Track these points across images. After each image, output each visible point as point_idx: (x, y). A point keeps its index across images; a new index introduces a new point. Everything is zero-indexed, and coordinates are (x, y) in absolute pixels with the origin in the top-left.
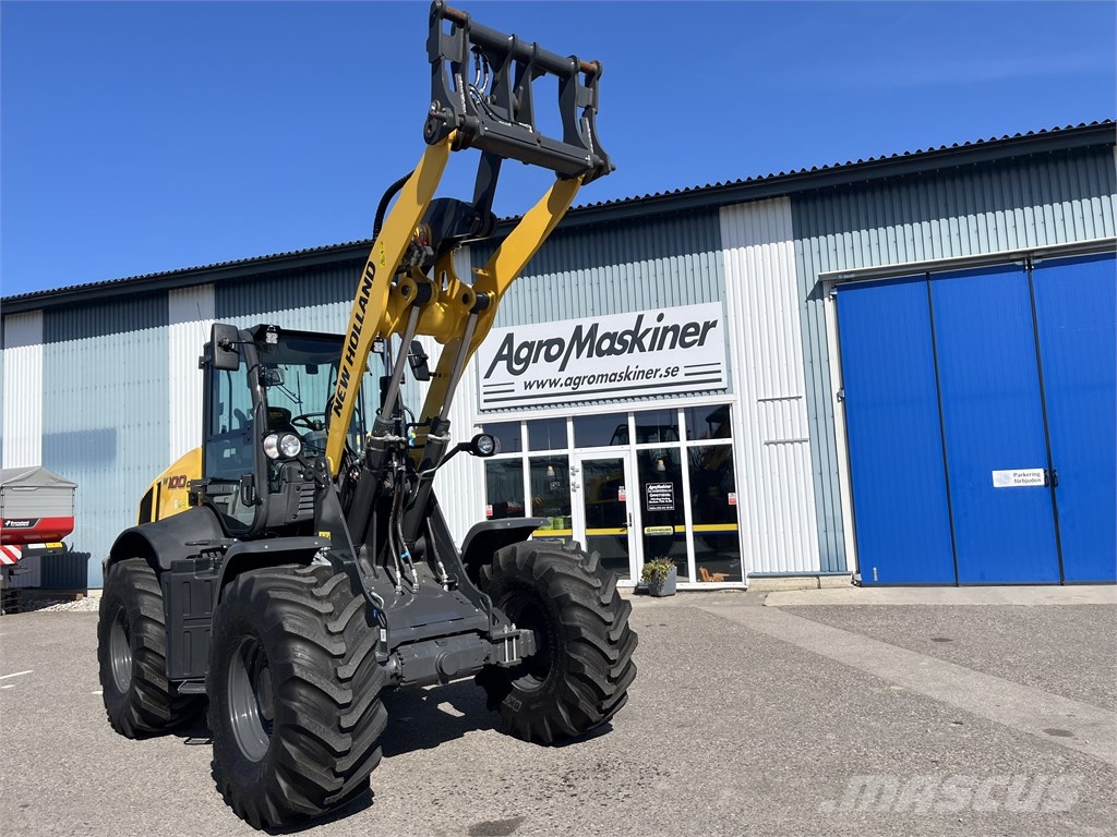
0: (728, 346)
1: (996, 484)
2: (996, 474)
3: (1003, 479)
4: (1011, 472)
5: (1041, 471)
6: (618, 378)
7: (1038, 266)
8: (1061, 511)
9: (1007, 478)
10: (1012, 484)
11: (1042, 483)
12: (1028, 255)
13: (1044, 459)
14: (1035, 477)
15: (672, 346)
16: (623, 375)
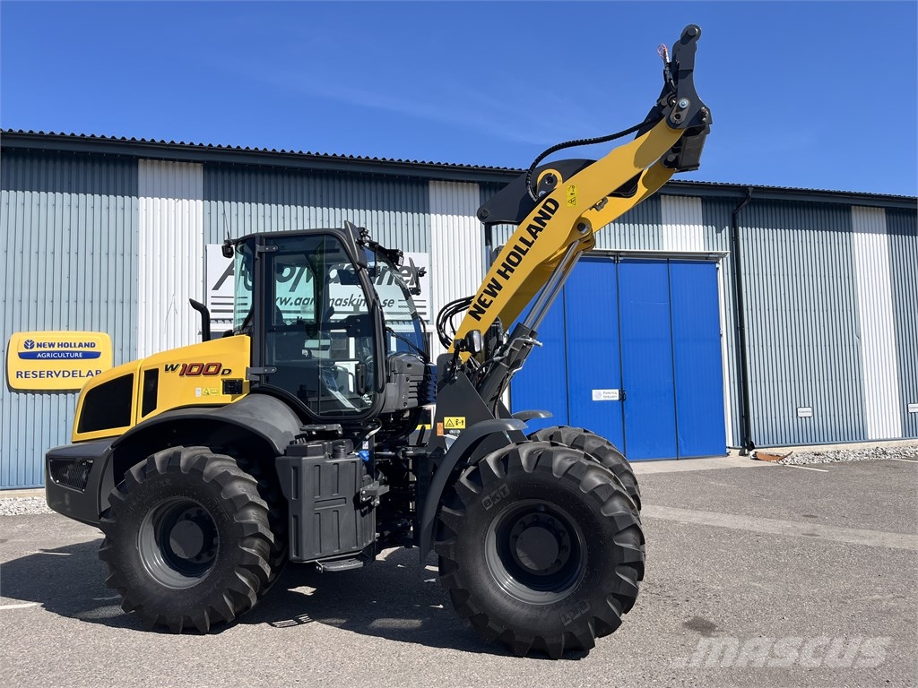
0: (431, 288)
1: (594, 399)
2: (594, 392)
3: (599, 395)
4: (602, 391)
5: (617, 391)
6: (343, 303)
7: (622, 262)
8: (626, 416)
9: (600, 394)
10: (602, 399)
11: (617, 398)
12: (617, 254)
13: (619, 383)
14: (613, 395)
15: (390, 283)
16: (348, 301)
